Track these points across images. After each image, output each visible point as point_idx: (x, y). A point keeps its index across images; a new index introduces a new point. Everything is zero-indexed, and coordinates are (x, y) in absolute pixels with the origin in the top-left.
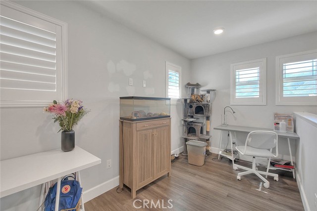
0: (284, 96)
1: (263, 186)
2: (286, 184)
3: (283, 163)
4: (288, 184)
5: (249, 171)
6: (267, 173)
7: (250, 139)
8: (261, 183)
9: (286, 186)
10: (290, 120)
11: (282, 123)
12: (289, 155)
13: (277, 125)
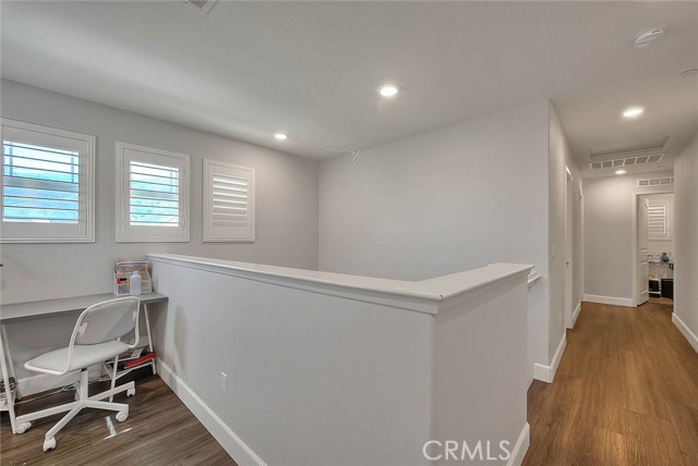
0: (131, 224)
1: (116, 422)
2: (149, 390)
3: (136, 355)
4: (152, 390)
5: (73, 408)
6: (114, 390)
7: (85, 325)
8: (108, 419)
9: (152, 393)
10: (143, 269)
11: (135, 276)
12: (147, 334)
13: (123, 283)
